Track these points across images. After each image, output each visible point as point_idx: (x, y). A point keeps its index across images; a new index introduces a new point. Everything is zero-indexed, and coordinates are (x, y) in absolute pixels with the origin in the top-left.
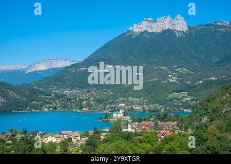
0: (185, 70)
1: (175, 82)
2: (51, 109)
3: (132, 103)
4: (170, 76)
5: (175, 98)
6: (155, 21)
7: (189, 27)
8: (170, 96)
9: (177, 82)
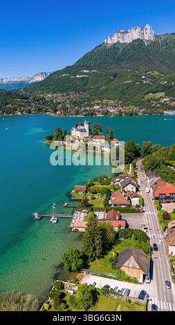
0: (156, 73)
1: (148, 84)
2: (24, 113)
3: (107, 105)
4: (143, 77)
5: (151, 99)
6: (126, 32)
7: (156, 36)
8: (146, 97)
9: (151, 83)
